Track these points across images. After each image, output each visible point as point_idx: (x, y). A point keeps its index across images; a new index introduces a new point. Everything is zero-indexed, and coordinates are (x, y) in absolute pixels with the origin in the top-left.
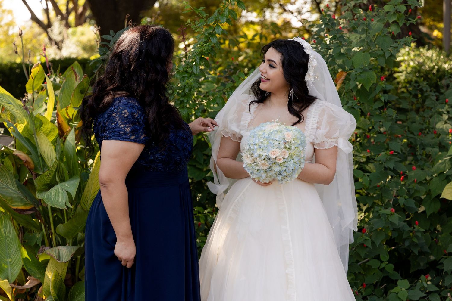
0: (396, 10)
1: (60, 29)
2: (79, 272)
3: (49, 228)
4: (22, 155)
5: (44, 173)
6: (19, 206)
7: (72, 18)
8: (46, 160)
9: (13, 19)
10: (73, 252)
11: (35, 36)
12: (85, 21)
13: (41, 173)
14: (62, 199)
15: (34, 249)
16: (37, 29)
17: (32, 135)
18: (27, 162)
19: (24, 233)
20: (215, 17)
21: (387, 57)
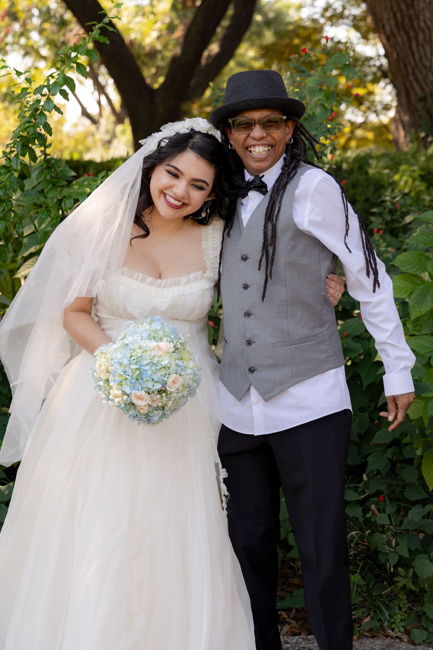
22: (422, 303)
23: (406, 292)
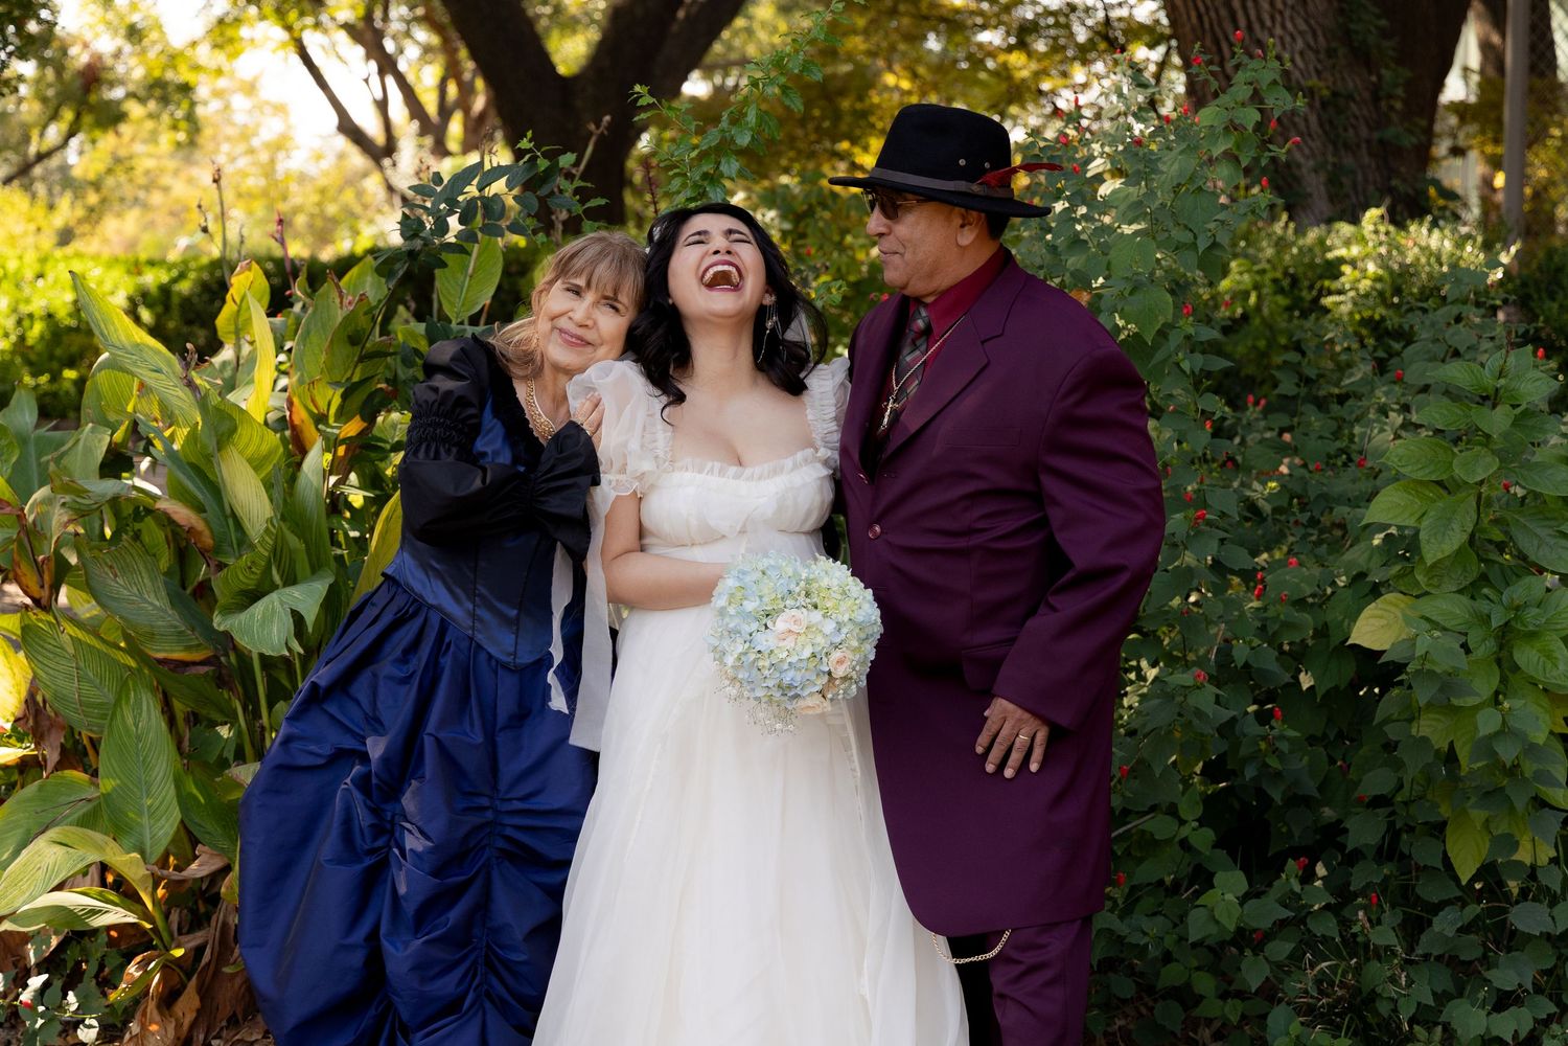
0: (1231, 121)
4: (182, 513)
5: (238, 560)
6: (172, 651)
7: (456, 128)
8: (247, 526)
9: (289, 127)
11: (352, 180)
13: (230, 560)
14: (279, 631)
15: (212, 772)
16: (357, 159)
17: (208, 458)
18: (191, 530)
20: (723, 130)
21: (1202, 248)
22: (1444, 534)
23: (1412, 515)
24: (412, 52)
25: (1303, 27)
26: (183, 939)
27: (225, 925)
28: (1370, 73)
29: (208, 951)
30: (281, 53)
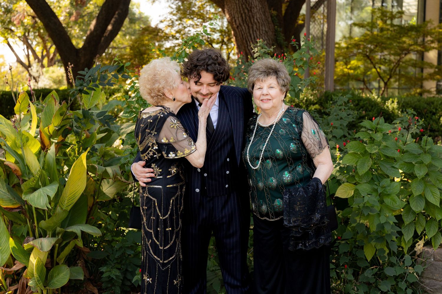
1: (38, 69)
2: (57, 257)
3: (33, 222)
4: (12, 165)
5: (29, 179)
6: (8, 205)
7: (45, 61)
8: (31, 168)
9: (5, 61)
10: (53, 242)
11: (19, 73)
12: (55, 64)
13: (27, 179)
14: (43, 201)
15: (20, 239)
16: (21, 68)
18: (15, 170)
19: (12, 225)
21: (296, 91)
22: (363, 167)
23: (354, 162)
24: (35, 43)
25: (267, 38)
26: (11, 287)
27: (23, 283)
28: (281, 49)
29: (18, 291)
30: (3, 43)
